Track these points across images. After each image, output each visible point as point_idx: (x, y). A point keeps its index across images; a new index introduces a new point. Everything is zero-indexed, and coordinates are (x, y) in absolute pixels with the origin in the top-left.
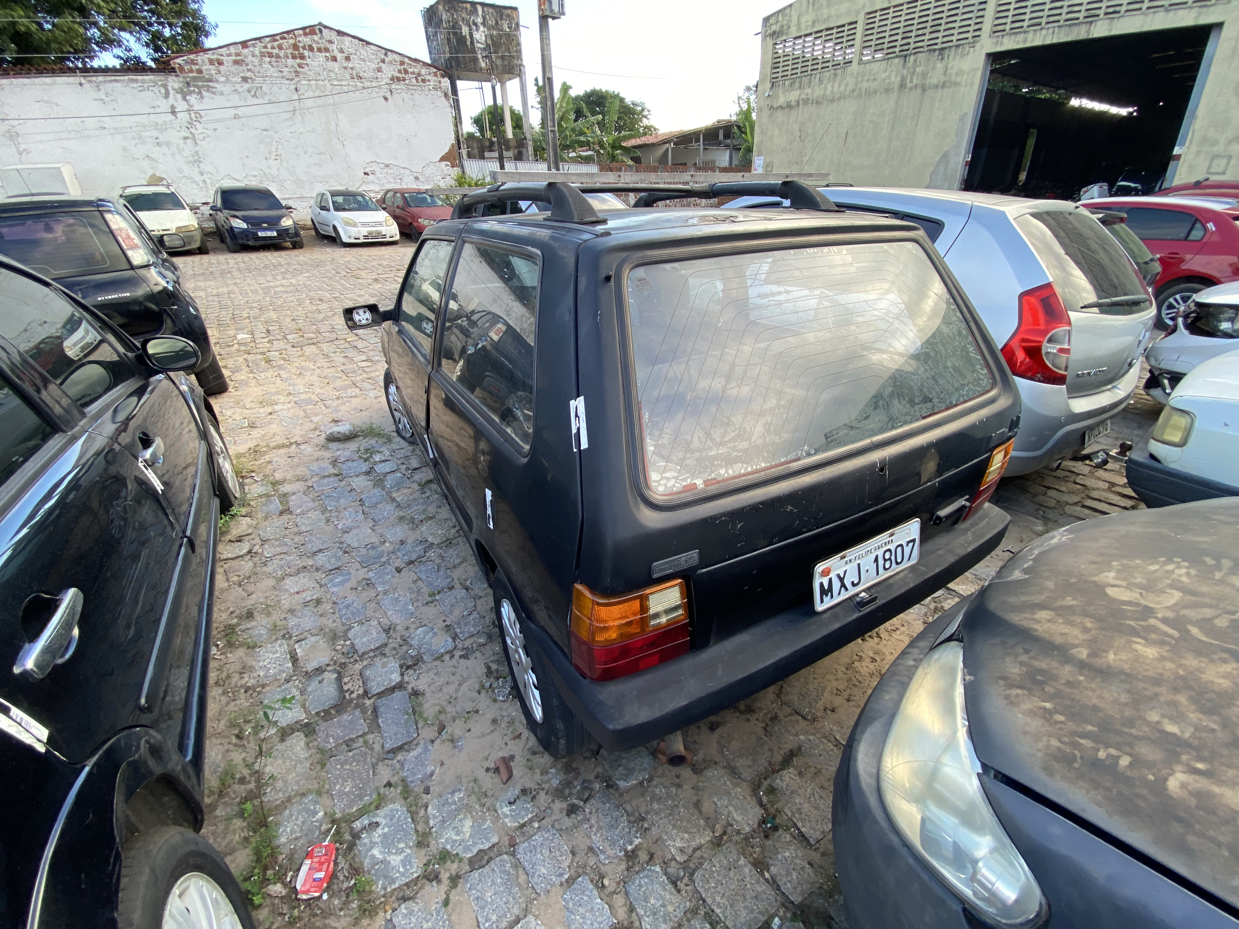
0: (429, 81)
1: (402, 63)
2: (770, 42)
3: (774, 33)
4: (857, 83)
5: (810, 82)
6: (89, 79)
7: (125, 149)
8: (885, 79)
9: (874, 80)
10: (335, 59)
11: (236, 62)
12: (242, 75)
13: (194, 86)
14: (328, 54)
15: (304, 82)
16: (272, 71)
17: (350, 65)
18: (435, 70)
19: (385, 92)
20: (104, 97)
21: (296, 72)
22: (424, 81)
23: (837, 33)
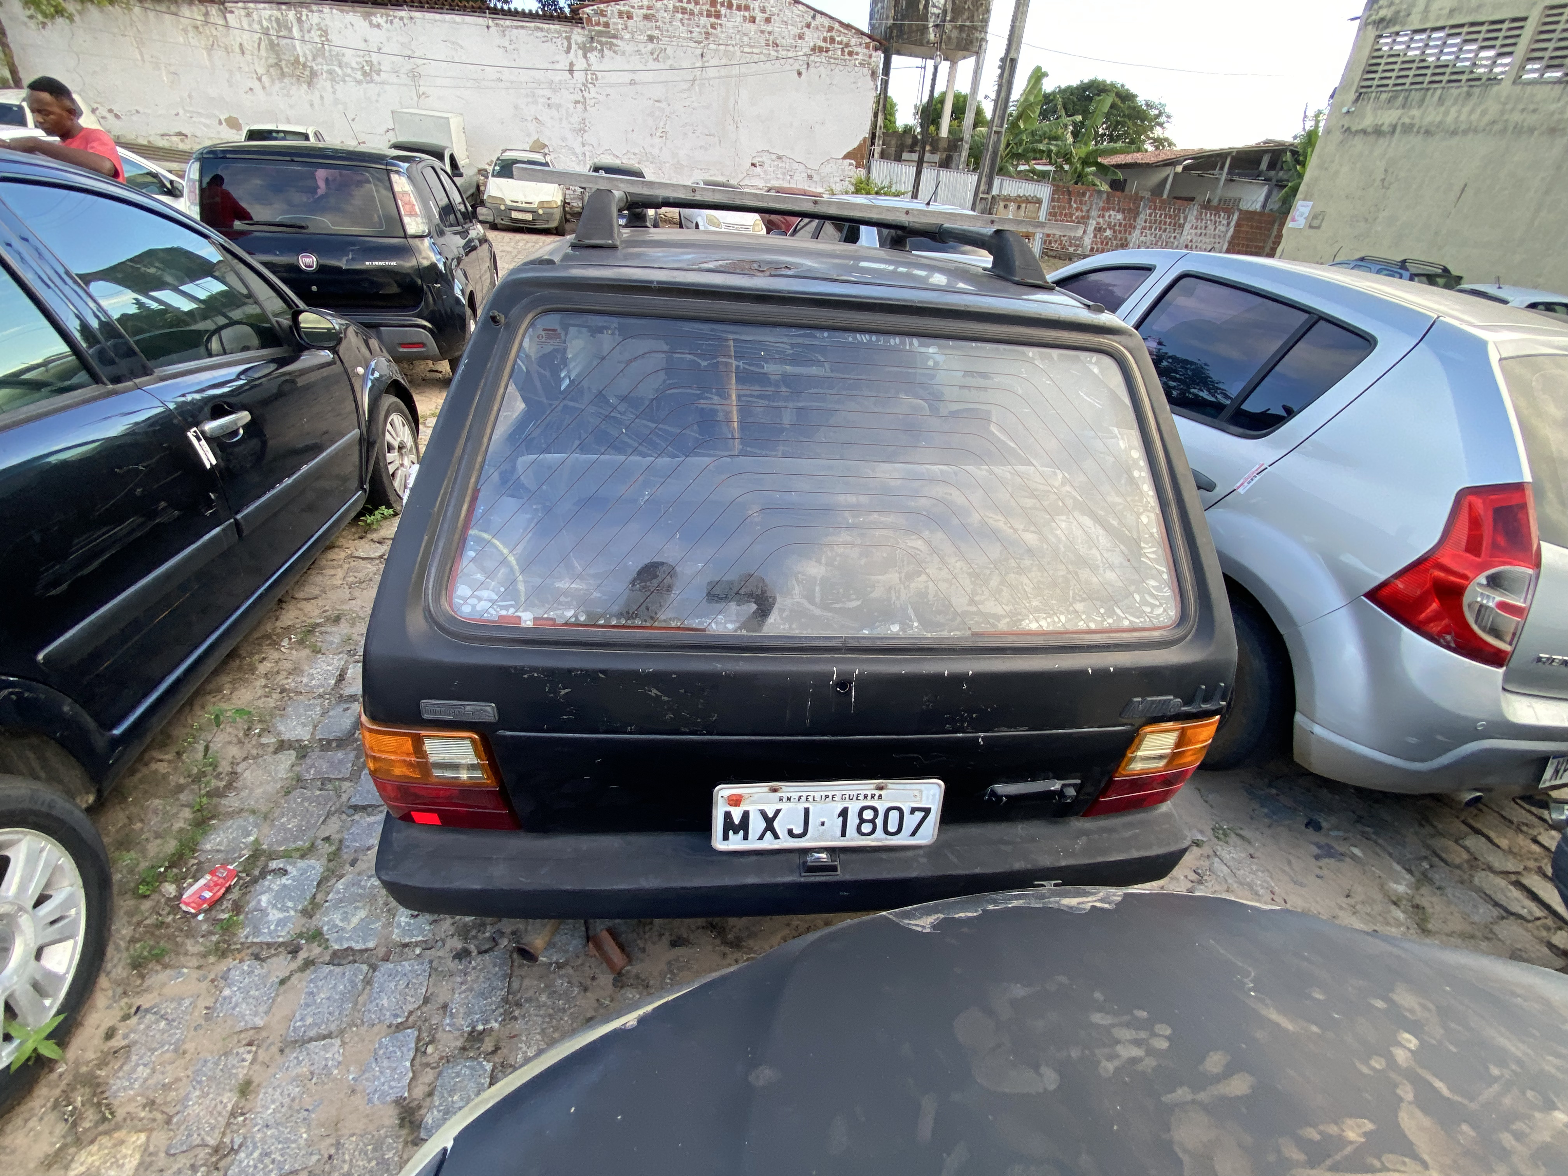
0: (857, 54)
1: (831, 29)
2: (1372, 32)
3: (1382, 20)
4: (1503, 112)
5: (1423, 100)
6: (498, 21)
7: (516, 107)
8: (1552, 114)
9: (1534, 111)
10: (753, 20)
11: (646, 17)
12: (649, 33)
13: (599, 42)
14: (747, 14)
15: (712, 46)
16: (682, 31)
17: (769, 29)
18: (868, 40)
19: (800, 65)
20: (507, 44)
21: (707, 33)
22: (850, 54)
23: (1489, 31)
